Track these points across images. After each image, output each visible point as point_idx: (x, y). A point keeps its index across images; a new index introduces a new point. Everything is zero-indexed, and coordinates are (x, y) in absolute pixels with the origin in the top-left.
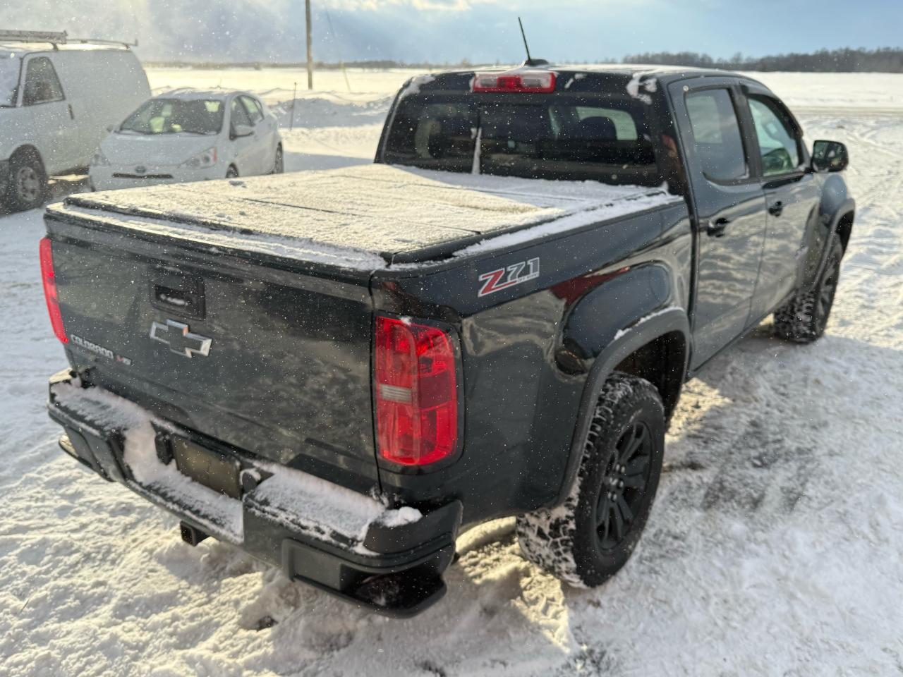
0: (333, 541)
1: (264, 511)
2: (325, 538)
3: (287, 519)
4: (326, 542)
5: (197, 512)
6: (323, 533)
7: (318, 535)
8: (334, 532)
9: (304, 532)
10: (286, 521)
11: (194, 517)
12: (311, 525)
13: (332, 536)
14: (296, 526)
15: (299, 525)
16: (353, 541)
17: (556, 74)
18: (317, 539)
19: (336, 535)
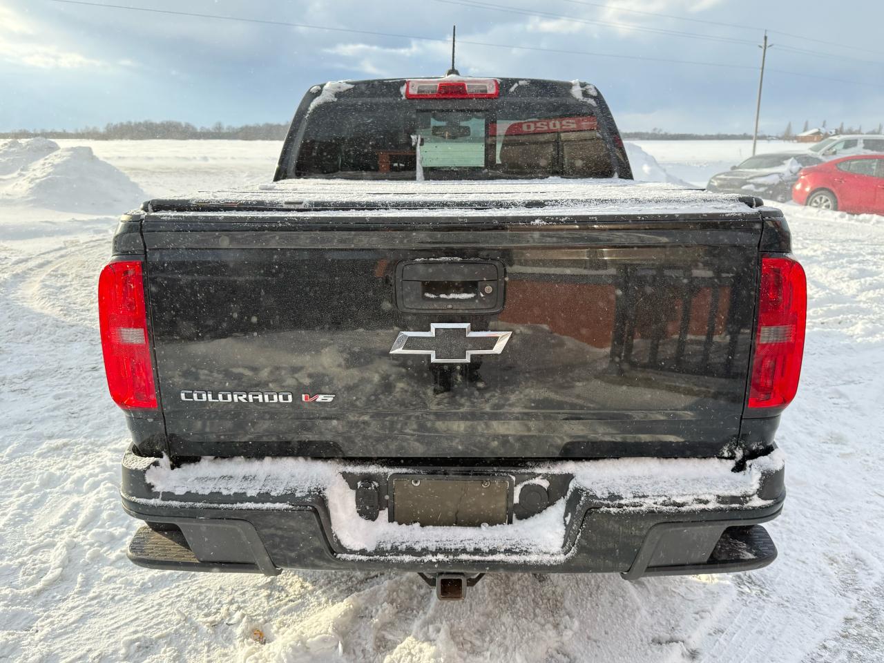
0: (722, 506)
1: (620, 506)
2: (711, 506)
3: (655, 503)
4: (715, 510)
5: (477, 551)
6: (706, 502)
7: (702, 506)
8: (718, 497)
9: (683, 509)
10: (655, 506)
11: (477, 558)
12: (689, 499)
13: (719, 502)
14: (671, 507)
15: (675, 504)
16: (745, 497)
17: (499, 81)
18: (703, 511)
19: (721, 499)
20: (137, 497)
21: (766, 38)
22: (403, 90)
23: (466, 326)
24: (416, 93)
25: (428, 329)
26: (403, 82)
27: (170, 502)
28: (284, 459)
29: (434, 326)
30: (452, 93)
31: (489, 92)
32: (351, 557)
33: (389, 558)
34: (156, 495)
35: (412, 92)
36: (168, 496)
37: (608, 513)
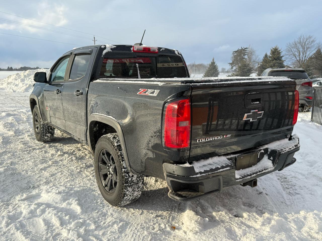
1: (284, 151)
4: (295, 149)
5: (260, 172)
6: (293, 147)
11: (261, 173)
19: (296, 146)
20: (192, 176)
21: (94, 38)
22: (132, 49)
23: (257, 110)
24: (136, 50)
25: (250, 112)
26: (131, 46)
27: (202, 175)
28: (214, 157)
29: (252, 111)
30: (146, 51)
31: (156, 51)
32: (239, 180)
33: (246, 178)
34: (197, 174)
35: (135, 50)
36: (201, 173)
37: (283, 153)
